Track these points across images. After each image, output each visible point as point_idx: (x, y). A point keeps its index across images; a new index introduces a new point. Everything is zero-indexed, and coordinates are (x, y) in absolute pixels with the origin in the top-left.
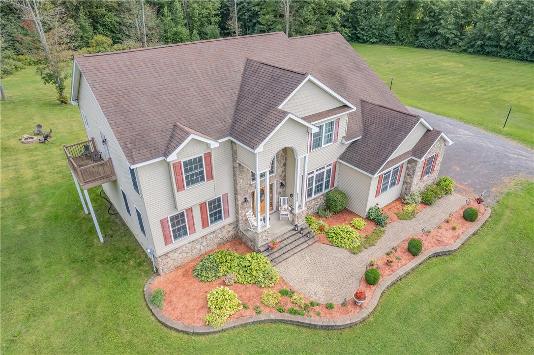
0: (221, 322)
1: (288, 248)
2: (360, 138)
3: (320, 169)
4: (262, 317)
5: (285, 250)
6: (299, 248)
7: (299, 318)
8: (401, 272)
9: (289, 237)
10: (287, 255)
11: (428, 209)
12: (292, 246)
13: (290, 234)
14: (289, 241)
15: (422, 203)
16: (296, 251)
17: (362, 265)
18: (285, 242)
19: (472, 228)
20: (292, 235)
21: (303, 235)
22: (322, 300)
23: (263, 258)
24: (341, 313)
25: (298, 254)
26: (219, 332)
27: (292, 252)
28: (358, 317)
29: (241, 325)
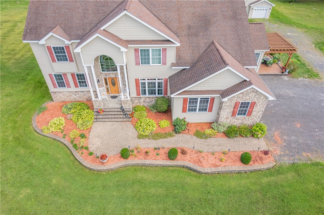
0: (46, 132)
1: (110, 116)
2: (188, 68)
3: (152, 79)
4: (62, 140)
5: (107, 117)
6: (116, 120)
7: (73, 150)
8: (147, 162)
9: (115, 111)
10: (107, 120)
11: (225, 140)
12: (113, 116)
13: (116, 110)
14: (113, 113)
15: (224, 133)
16: (113, 120)
17: (134, 145)
18: (110, 113)
19: (240, 167)
20: (117, 111)
21: (124, 114)
22: (92, 149)
23: (92, 114)
24: (91, 160)
25: (113, 122)
26: (43, 135)
27: (110, 120)
28: (95, 167)
29: (53, 138)
